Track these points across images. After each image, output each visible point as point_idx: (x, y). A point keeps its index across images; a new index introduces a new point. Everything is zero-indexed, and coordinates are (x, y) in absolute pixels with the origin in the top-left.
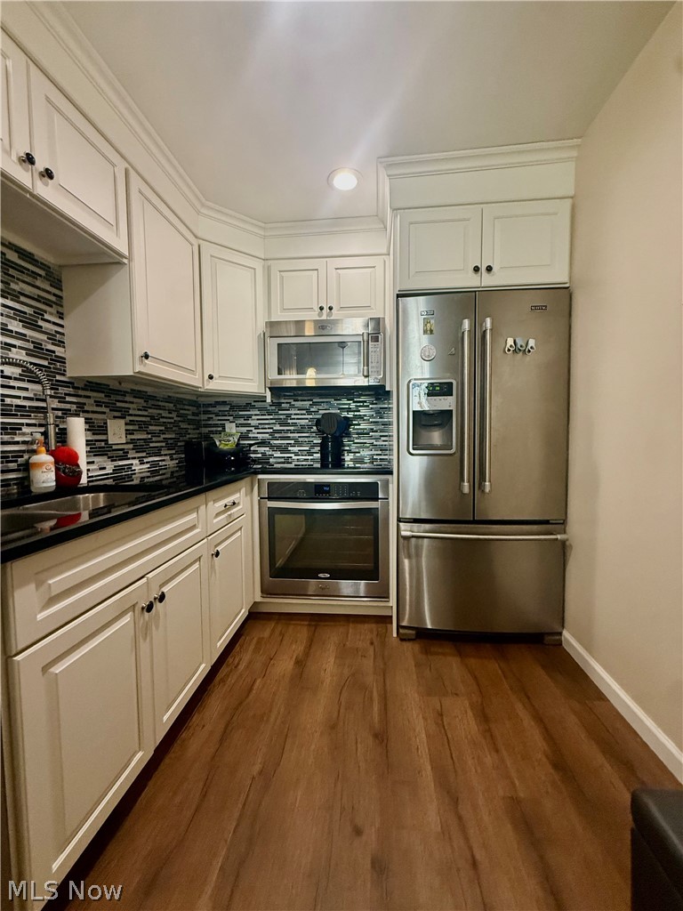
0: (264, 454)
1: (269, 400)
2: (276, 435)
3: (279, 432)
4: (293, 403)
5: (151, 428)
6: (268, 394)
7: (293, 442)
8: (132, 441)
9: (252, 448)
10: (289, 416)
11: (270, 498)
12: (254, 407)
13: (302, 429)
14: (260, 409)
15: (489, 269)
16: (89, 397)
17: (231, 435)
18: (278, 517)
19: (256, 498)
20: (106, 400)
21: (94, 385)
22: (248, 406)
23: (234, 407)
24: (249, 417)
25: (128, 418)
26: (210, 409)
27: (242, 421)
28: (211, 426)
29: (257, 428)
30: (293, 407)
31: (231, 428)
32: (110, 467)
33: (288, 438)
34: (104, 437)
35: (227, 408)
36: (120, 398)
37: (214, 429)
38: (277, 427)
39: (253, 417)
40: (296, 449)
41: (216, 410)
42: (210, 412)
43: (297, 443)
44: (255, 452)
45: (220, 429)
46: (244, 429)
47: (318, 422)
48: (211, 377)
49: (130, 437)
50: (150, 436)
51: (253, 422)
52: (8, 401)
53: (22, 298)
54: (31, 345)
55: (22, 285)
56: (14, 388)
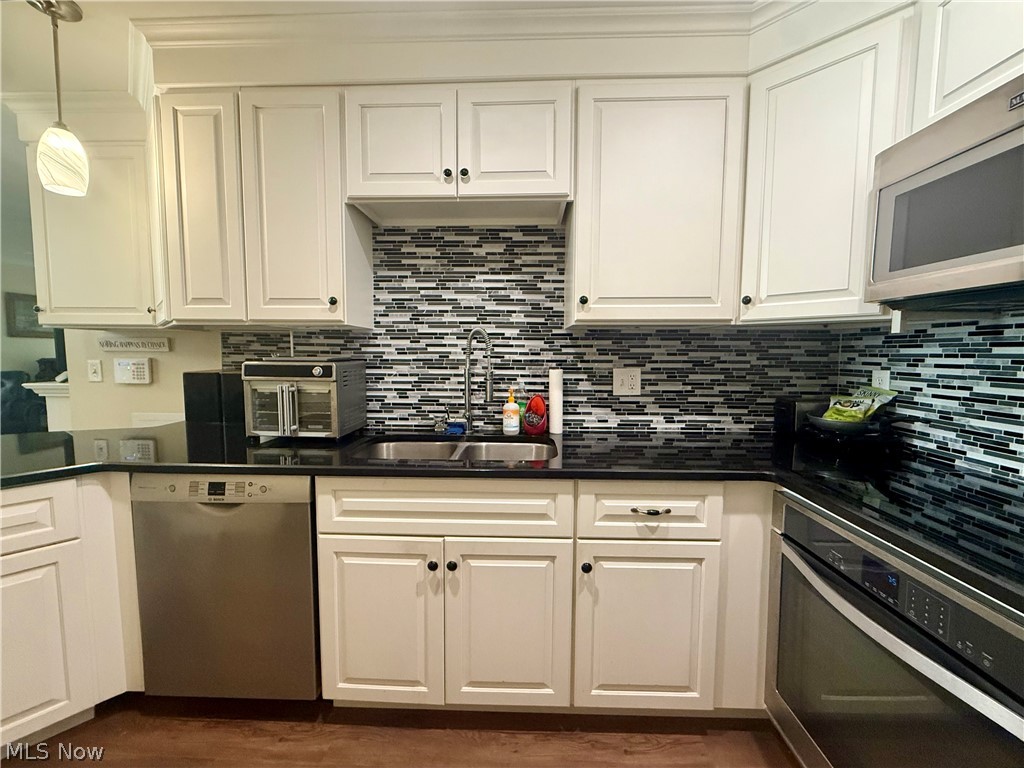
1: (895, 326)
6: (894, 315)
8: (653, 394)
11: (788, 539)
16: (590, 346)
20: (615, 347)
21: (597, 333)
24: (918, 360)
25: (649, 366)
26: (853, 343)
27: (903, 368)
28: (849, 373)
29: (932, 384)
31: (882, 380)
37: (855, 379)
38: (985, 388)
39: (929, 361)
41: (860, 344)
45: (865, 380)
46: (906, 385)
48: (747, 301)
49: (649, 388)
51: (927, 371)
52: (507, 357)
53: (524, 269)
54: (529, 308)
55: (524, 258)
56: (512, 346)
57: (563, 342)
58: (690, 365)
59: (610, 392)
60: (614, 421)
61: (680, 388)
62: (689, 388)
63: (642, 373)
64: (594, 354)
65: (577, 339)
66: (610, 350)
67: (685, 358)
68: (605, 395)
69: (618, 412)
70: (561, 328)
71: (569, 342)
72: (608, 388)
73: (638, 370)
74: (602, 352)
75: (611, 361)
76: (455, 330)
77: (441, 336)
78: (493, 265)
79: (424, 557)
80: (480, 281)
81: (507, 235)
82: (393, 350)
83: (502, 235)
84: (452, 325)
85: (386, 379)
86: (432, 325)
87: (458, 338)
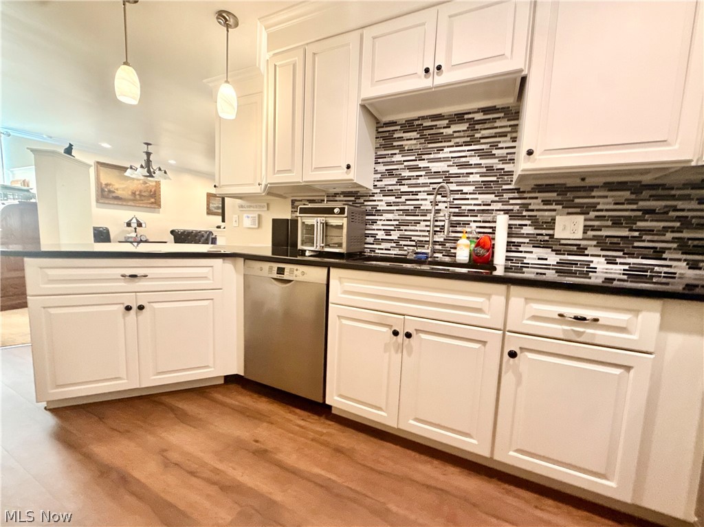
8: (594, 238)
16: (536, 198)
20: (559, 198)
25: (593, 214)
36: (582, 194)
49: (591, 233)
52: (463, 207)
53: (482, 141)
54: (484, 170)
55: (483, 132)
56: (468, 199)
57: (511, 195)
58: (640, 213)
59: (551, 236)
60: (553, 259)
61: (625, 233)
62: (636, 234)
63: (585, 220)
64: (539, 204)
65: (524, 192)
66: (554, 201)
67: (634, 207)
68: (547, 238)
69: (558, 252)
70: (510, 184)
71: (516, 195)
72: (550, 232)
73: (582, 218)
74: (546, 202)
75: (554, 210)
76: (426, 189)
77: (416, 193)
78: (457, 140)
79: (390, 326)
80: (446, 153)
81: (470, 116)
82: (383, 203)
83: (466, 116)
84: (424, 185)
85: (379, 222)
86: (410, 186)
87: (428, 194)
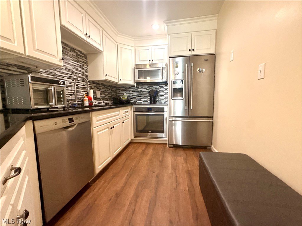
0: (134, 101)
1: (136, 86)
2: (138, 96)
3: (138, 95)
4: (142, 87)
5: (105, 93)
6: (135, 84)
7: (142, 98)
8: (101, 97)
9: (131, 100)
10: (141, 91)
11: (136, 112)
12: (131, 88)
13: (145, 94)
14: (133, 89)
15: (193, 50)
16: (93, 85)
17: (125, 96)
18: (138, 117)
19: (132, 112)
20: (96, 86)
21: (94, 82)
22: (130, 88)
23: (126, 88)
24: (130, 91)
25: (101, 91)
26: (119, 89)
27: (128, 92)
28: (120, 93)
29: (132, 94)
30: (142, 88)
31: (125, 94)
32: (97, 102)
33: (141, 97)
34: (95, 95)
35: (124, 88)
36: (99, 85)
37: (121, 94)
38: (138, 94)
39: (131, 91)
40: (143, 100)
41: (121, 89)
42: (119, 90)
43: (143, 98)
44: (132, 101)
45: (122, 94)
46: (129, 94)
47: (149, 92)
48: (121, 80)
49: (101, 95)
50: (105, 95)
51: (131, 92)
59: (96, 96)
63: (100, 92)
65: (91, 83)
67: (104, 89)
70: (88, 80)
73: (99, 91)
74: (95, 87)
75: (96, 89)
77: (63, 77)
79: (108, 127)
80: (71, 62)
81: (77, 52)
87: (67, 78)
